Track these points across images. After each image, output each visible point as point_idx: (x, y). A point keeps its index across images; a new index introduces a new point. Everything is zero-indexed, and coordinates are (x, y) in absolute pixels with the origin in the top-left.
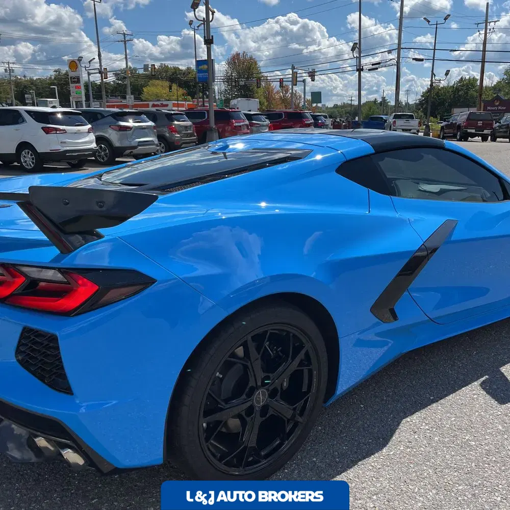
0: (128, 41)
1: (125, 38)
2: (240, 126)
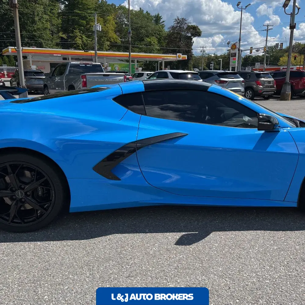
0: (269, 30)
1: (268, 28)
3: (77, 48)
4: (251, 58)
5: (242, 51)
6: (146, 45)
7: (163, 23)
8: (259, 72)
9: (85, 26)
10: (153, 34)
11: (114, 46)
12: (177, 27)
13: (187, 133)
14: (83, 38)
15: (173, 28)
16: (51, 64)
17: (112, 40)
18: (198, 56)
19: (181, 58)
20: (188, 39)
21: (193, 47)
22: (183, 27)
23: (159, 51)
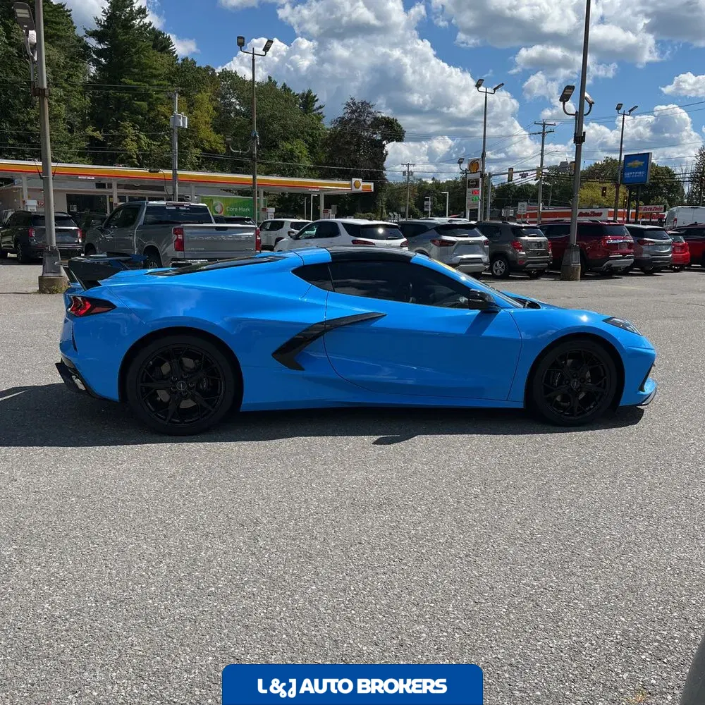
0: (547, 132)
1: (544, 130)
2: (617, 244)
3: (127, 161)
4: (513, 189)
5: (490, 175)
6: (282, 158)
7: (320, 111)
8: (518, 225)
9: (146, 114)
10: (299, 135)
11: (211, 160)
12: (351, 120)
13: (385, 313)
14: (141, 139)
15: (342, 121)
16: (68, 196)
17: (207, 146)
18: (397, 183)
19: (361, 188)
20: (376, 147)
21: (386, 164)
22: (364, 120)
23: (311, 173)
